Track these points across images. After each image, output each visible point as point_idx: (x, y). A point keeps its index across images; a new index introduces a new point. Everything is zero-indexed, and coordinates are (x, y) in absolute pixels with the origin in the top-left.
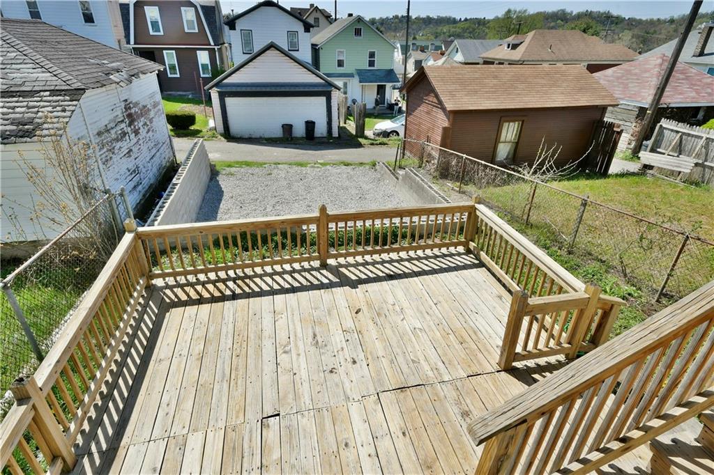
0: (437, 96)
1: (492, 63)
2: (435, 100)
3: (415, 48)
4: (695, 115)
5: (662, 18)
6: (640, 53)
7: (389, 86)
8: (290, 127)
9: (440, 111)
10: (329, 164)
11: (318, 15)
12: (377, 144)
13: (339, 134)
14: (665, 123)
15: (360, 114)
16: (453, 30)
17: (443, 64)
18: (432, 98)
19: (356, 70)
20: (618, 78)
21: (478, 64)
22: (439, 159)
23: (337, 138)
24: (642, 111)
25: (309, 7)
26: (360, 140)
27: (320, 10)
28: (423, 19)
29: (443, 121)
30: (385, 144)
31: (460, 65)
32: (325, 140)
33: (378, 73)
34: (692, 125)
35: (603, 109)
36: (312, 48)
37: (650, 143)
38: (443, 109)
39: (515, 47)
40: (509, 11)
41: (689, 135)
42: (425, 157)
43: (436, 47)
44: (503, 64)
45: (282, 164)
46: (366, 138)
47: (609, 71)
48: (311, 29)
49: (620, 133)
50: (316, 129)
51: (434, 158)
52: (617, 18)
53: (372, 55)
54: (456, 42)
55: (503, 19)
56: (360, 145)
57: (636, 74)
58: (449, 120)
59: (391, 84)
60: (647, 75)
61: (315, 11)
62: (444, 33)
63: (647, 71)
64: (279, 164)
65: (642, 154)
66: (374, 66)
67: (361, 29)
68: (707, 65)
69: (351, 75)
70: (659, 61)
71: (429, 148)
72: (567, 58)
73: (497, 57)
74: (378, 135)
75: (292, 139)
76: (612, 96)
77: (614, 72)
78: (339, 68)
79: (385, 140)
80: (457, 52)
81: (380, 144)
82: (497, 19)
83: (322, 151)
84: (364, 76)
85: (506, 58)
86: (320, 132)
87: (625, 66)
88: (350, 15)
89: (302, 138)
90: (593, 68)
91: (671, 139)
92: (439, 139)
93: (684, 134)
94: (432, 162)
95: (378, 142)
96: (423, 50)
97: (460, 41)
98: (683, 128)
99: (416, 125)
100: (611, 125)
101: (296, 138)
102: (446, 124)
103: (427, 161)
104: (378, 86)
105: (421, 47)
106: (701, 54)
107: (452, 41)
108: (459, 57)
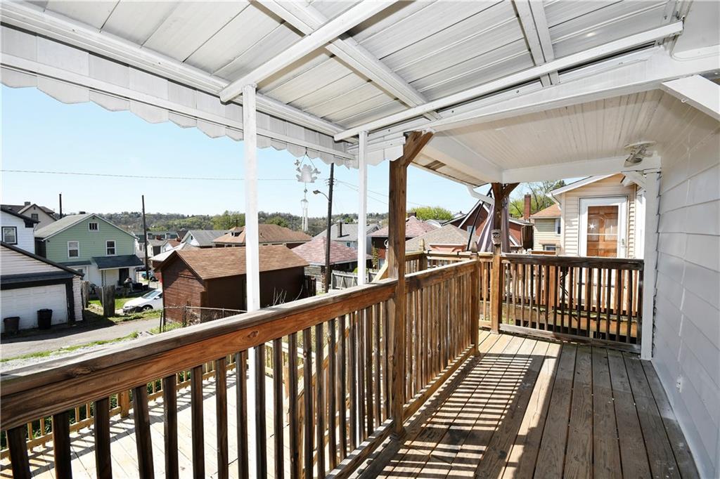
0: (191, 270)
1: (223, 246)
2: (190, 274)
3: (151, 237)
4: (348, 267)
5: (319, 217)
6: (313, 236)
7: (132, 269)
8: (16, 320)
9: (196, 281)
10: (78, 347)
11: (37, 211)
12: (131, 320)
13: (83, 317)
14: (334, 272)
15: (108, 296)
16: (182, 223)
17: (182, 248)
18: (187, 273)
19: (93, 258)
20: (305, 251)
21: (211, 247)
22: (201, 316)
23: (81, 322)
24: (323, 267)
25: (23, 204)
26: (111, 319)
27: (39, 208)
28: (154, 215)
29: (199, 288)
30: (139, 318)
31: (197, 249)
32: (66, 326)
33: (119, 259)
34: (346, 272)
35: (302, 268)
36: (35, 241)
37: (331, 285)
38: (199, 279)
39: (237, 234)
40: (227, 212)
41: (346, 277)
42: (187, 318)
43: (172, 236)
44: (231, 246)
45: (11, 360)
46: (118, 316)
47: (300, 247)
48: (35, 225)
49: (315, 280)
50: (52, 318)
51: (196, 318)
52: (295, 217)
53: (111, 244)
54: (189, 232)
55: (223, 216)
56: (112, 324)
57: (313, 248)
58: (205, 286)
59: (134, 267)
60: (319, 248)
61: (32, 208)
62: (175, 225)
63: (318, 246)
64: (8, 360)
65: (329, 290)
66: (114, 253)
67: (96, 224)
68: (345, 241)
69: (88, 263)
70: (322, 241)
71: (191, 311)
72: (273, 240)
73: (226, 241)
74: (131, 311)
75: (19, 332)
76: (304, 260)
77: (302, 248)
78: (72, 258)
79: (139, 314)
80: (192, 239)
81: (135, 318)
82: (218, 217)
83: (65, 337)
84: (102, 263)
85: (232, 242)
86: (58, 319)
87: (307, 244)
88: (83, 213)
89: (33, 329)
90: (291, 246)
91: (340, 280)
92: (199, 302)
93: (344, 277)
94: (196, 321)
95: (132, 317)
96: (160, 238)
97: (194, 231)
98: (344, 274)
99: (174, 295)
100: (309, 277)
101: (24, 330)
102: (203, 290)
103: (190, 321)
104: (120, 269)
105: (158, 236)
106: (341, 236)
107: (187, 231)
108: (194, 242)
